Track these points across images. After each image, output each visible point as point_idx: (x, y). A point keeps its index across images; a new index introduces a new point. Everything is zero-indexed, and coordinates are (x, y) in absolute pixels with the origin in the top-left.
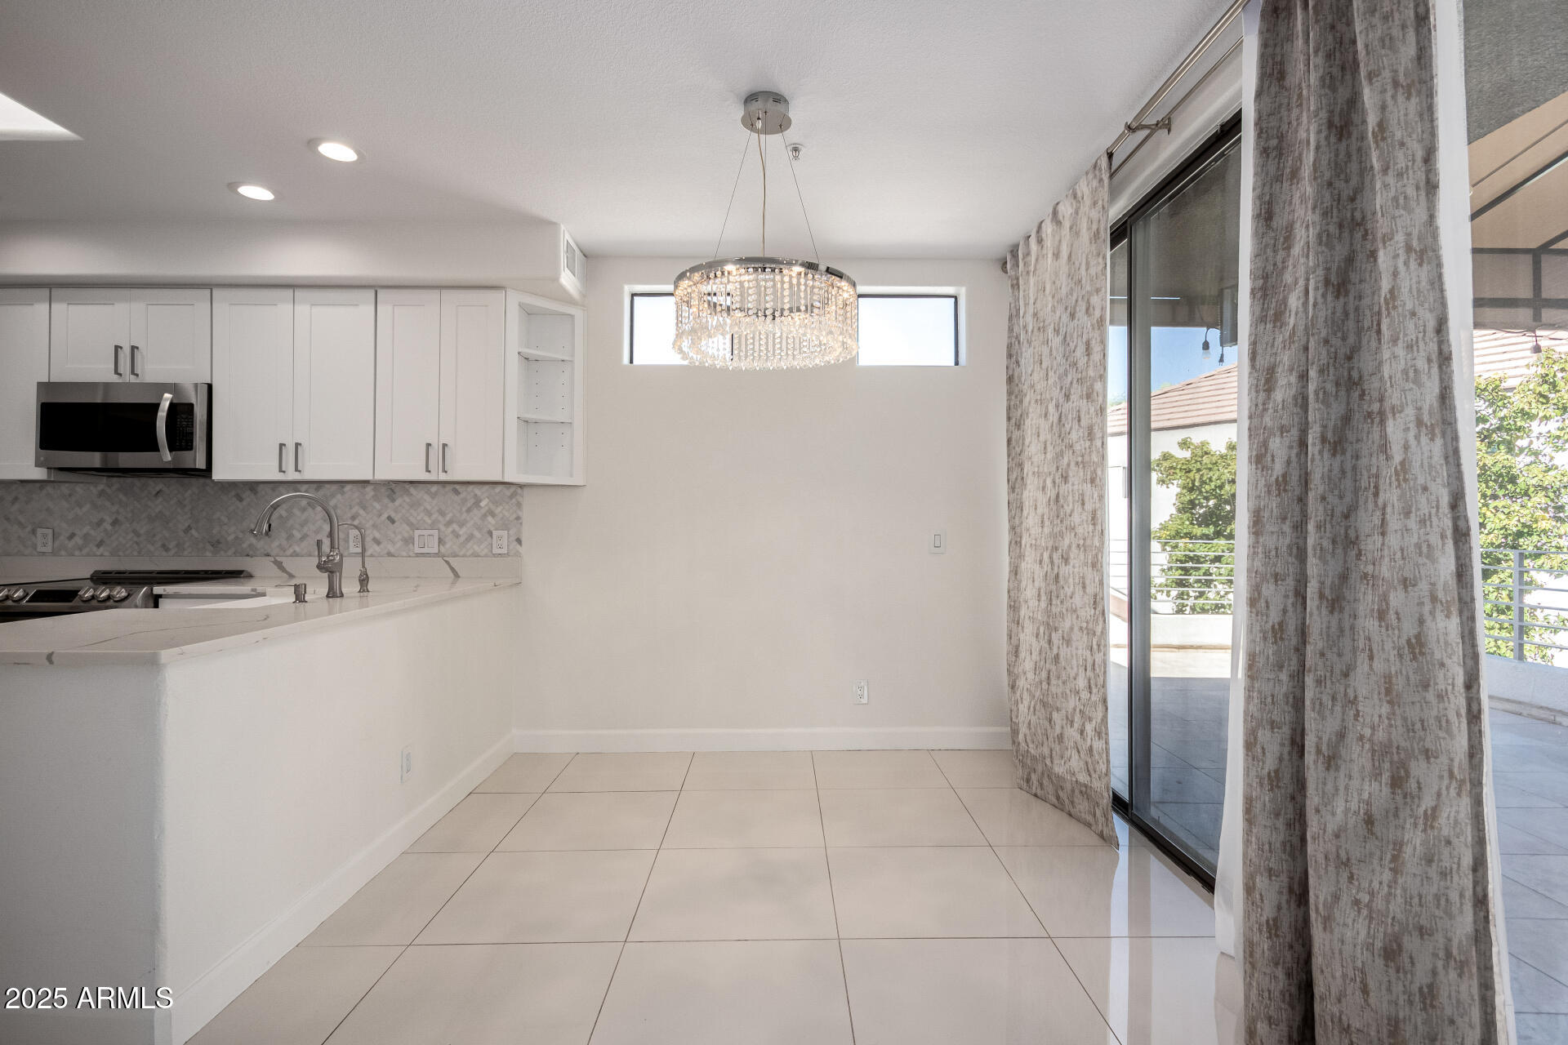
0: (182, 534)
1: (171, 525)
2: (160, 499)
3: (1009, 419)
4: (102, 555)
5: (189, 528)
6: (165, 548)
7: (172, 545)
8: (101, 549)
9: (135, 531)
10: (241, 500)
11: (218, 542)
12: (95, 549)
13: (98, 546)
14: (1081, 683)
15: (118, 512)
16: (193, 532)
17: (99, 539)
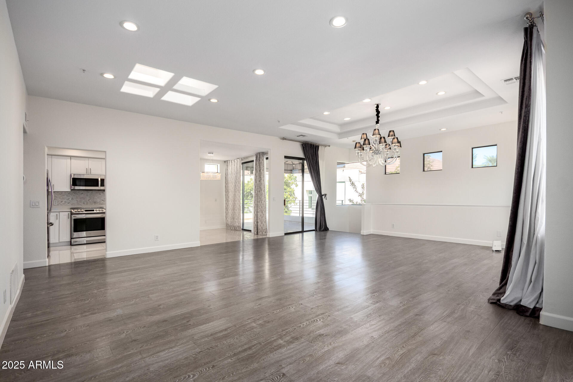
0: (88, 201)
1: (85, 199)
2: (83, 194)
3: (225, 183)
4: (69, 205)
5: (89, 200)
6: (84, 203)
7: (85, 203)
8: (69, 204)
9: (77, 201)
10: (100, 194)
11: (95, 202)
12: (67, 204)
13: (68, 203)
14: (238, 215)
15: (73, 197)
16: (90, 200)
17: (68, 202)
